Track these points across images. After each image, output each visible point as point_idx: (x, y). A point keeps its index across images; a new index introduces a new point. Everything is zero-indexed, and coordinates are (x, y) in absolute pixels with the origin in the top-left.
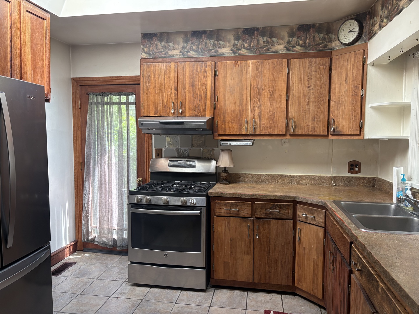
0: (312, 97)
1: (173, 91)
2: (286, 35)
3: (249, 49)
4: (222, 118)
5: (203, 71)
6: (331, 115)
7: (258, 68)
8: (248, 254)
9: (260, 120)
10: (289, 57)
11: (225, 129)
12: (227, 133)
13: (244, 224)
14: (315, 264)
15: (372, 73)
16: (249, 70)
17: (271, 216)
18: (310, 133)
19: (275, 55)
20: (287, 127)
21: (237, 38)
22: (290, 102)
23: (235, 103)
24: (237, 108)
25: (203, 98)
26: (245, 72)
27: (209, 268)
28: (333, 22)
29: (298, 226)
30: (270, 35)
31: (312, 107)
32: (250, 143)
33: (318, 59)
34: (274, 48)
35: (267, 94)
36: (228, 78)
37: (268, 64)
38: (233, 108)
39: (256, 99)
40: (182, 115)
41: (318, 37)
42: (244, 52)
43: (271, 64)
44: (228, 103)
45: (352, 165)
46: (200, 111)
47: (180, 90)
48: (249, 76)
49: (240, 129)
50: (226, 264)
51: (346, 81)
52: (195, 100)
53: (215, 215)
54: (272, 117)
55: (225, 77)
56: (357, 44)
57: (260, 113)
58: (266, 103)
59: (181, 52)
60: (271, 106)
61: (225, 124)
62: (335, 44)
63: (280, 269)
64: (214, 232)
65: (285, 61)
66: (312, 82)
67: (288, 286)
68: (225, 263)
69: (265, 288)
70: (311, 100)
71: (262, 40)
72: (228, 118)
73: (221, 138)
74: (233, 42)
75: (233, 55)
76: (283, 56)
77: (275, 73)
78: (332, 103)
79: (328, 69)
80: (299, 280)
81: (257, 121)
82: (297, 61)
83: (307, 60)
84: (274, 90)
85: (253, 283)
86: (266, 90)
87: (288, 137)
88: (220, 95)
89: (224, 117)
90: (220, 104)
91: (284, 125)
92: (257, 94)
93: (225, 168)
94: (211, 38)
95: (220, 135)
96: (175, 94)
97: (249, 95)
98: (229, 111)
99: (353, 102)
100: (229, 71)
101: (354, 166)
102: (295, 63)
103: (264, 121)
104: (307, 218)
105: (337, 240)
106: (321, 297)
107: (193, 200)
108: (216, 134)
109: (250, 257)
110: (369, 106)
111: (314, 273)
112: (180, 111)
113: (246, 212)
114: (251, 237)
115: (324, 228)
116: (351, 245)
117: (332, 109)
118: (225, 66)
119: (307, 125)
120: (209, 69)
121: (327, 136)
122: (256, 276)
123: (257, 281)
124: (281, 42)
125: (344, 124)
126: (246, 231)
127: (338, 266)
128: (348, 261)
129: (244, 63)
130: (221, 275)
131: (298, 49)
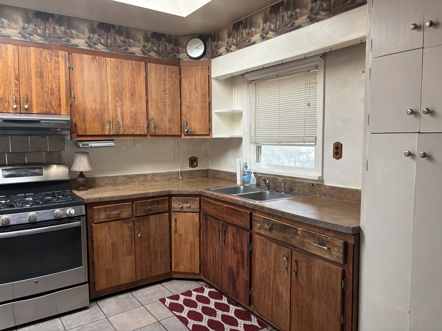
0: (167, 100)
1: (13, 80)
2: (141, 39)
3: (106, 45)
4: (82, 116)
5: (53, 62)
6: (183, 118)
7: (118, 68)
8: (130, 254)
9: (123, 120)
10: (146, 60)
11: (85, 129)
12: (88, 134)
13: (125, 226)
14: (192, 245)
15: (215, 85)
16: (108, 68)
17: (150, 213)
18: (168, 133)
19: (131, 57)
20: (148, 127)
21: (93, 31)
22: (149, 104)
23: (95, 101)
24: (98, 107)
25: (56, 93)
26: (104, 69)
27: (91, 282)
28: (179, 36)
29: (174, 217)
30: (127, 35)
31: (168, 111)
32: (112, 144)
33: (171, 67)
34: (131, 50)
35: (128, 94)
36: (86, 73)
37: (127, 65)
38: (93, 106)
39: (118, 99)
40: (28, 111)
41: (169, 47)
42: (100, 47)
43: (130, 65)
44: (87, 100)
46: (53, 107)
47: (23, 80)
48: (109, 74)
49: (103, 129)
51: (195, 89)
52: (46, 95)
53: (93, 222)
54: (134, 118)
55: (82, 71)
56: (202, 59)
57: (122, 113)
58: (127, 103)
59: (20, 33)
60: (132, 106)
61: (85, 123)
62: (182, 56)
64: (93, 241)
65: (143, 63)
66: (167, 86)
67: (166, 274)
68: (107, 271)
69: (147, 283)
70: (167, 103)
71: (120, 39)
72: (88, 117)
73: (80, 139)
74: (87, 34)
75: (89, 48)
76: (140, 59)
77: (135, 74)
78: (184, 107)
79: (178, 76)
80: (177, 265)
81: (120, 121)
82: (153, 65)
83: (162, 66)
84: (134, 91)
85: (137, 282)
86: (127, 90)
87: (149, 137)
88: (78, 91)
89: (84, 116)
90: (79, 100)
91: (146, 125)
92: (118, 93)
93: (81, 173)
94: (60, 25)
95: (79, 136)
96: (16, 84)
97: (110, 94)
98: (89, 109)
99: (203, 108)
100: (86, 65)
101: (193, 161)
102: (152, 67)
103: (127, 122)
104: (182, 207)
105: (225, 216)
106: (198, 272)
107: (71, 211)
108: (75, 135)
109: (132, 257)
110: (214, 111)
111: (192, 254)
112: (26, 107)
113: (126, 213)
114: (133, 238)
115: (200, 212)
116: (251, 213)
117: (184, 112)
118: (81, 59)
119: (166, 126)
120: (61, 60)
121: (181, 136)
122: (139, 273)
123: (139, 279)
124: (138, 44)
125: (196, 126)
126: (127, 232)
127: (230, 236)
128: (248, 227)
129: (102, 59)
130: (102, 284)
131: (153, 54)
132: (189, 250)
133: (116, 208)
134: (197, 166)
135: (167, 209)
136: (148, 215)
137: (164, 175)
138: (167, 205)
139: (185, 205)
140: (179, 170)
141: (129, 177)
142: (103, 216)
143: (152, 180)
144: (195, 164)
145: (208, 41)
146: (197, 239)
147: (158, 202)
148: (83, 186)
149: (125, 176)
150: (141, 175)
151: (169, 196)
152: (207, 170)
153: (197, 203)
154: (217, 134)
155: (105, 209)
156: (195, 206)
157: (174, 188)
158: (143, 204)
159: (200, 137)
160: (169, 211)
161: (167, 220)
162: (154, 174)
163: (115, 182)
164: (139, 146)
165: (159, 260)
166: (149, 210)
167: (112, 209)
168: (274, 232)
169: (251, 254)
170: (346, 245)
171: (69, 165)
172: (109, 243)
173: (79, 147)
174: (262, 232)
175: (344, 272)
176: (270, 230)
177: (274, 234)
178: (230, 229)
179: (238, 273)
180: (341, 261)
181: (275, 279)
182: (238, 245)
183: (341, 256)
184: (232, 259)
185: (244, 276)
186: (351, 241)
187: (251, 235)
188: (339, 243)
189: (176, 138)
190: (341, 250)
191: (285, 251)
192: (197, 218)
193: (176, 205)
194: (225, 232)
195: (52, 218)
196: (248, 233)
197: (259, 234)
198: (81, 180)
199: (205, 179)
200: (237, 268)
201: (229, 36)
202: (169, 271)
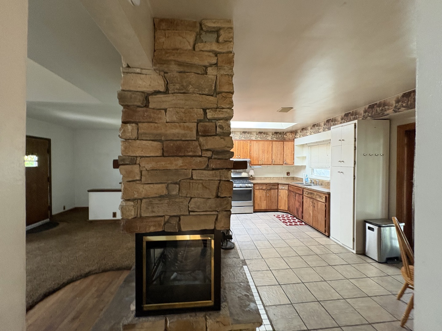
0: (279, 153)
1: (237, 150)
2: (271, 134)
5: (246, 144)
6: (284, 158)
7: (263, 144)
8: (265, 200)
9: (264, 160)
11: (254, 162)
12: (254, 164)
13: (264, 191)
15: (295, 147)
16: (261, 145)
18: (278, 164)
19: (268, 140)
20: (272, 162)
21: (257, 134)
22: (273, 155)
23: (257, 154)
24: (257, 156)
25: (247, 153)
26: (259, 145)
27: (254, 206)
29: (279, 191)
30: (266, 134)
31: (279, 156)
32: (261, 167)
33: (280, 142)
34: (268, 138)
35: (266, 152)
36: (255, 146)
37: (266, 143)
39: (263, 153)
41: (280, 136)
42: (259, 139)
44: (254, 154)
46: (246, 157)
47: (239, 150)
48: (261, 147)
49: (258, 163)
51: (289, 149)
52: (244, 153)
53: (255, 189)
54: (268, 159)
55: (253, 146)
57: (264, 157)
58: (266, 154)
59: (239, 138)
64: (255, 195)
66: (279, 149)
67: (276, 209)
68: (258, 204)
69: (270, 211)
71: (264, 136)
72: (254, 159)
73: (252, 165)
74: (255, 135)
75: (255, 139)
76: (271, 141)
77: (268, 146)
78: (284, 155)
79: (283, 145)
80: (280, 207)
82: (274, 142)
83: (277, 142)
84: (268, 151)
85: (267, 210)
86: (266, 150)
87: (272, 165)
88: (252, 152)
90: (252, 154)
91: (271, 161)
93: (251, 175)
94: (249, 134)
98: (255, 157)
99: (291, 155)
100: (255, 144)
102: (274, 143)
103: (265, 160)
104: (282, 188)
105: (296, 191)
106: (287, 210)
107: (250, 185)
108: (250, 164)
109: (266, 201)
110: (295, 156)
111: (285, 204)
112: (239, 157)
113: (264, 188)
114: (266, 195)
115: (288, 190)
116: (303, 190)
117: (284, 157)
118: (253, 143)
119: (278, 161)
120: (248, 144)
121: (283, 165)
122: (267, 207)
123: (267, 209)
124: (270, 136)
125: (288, 161)
126: (264, 193)
127: (297, 197)
128: (302, 194)
129: (259, 142)
130: (257, 208)
131: (274, 139)
132: (284, 202)
133: (262, 186)
134: (289, 175)
135: (277, 188)
136: (271, 189)
137: (277, 178)
138: (277, 187)
140: (283, 176)
141: (265, 177)
142: (258, 188)
143: (273, 179)
144: (289, 174)
146: (287, 199)
147: (274, 186)
148: (252, 179)
149: (264, 177)
150: (269, 177)
151: (278, 184)
152: (294, 177)
153: (287, 187)
154: (295, 164)
155: (258, 186)
156: (286, 187)
157: (280, 182)
158: (269, 186)
159: (290, 165)
160: (278, 189)
161: (277, 192)
162: (273, 177)
163: (261, 178)
164: (269, 167)
165: (274, 204)
166: (271, 188)
167: (260, 186)
168: (309, 195)
169: (303, 202)
170: (326, 197)
171: (248, 173)
172: (259, 196)
173: (251, 167)
174: (306, 195)
175: (326, 205)
176: (308, 194)
177: (309, 196)
178: (297, 195)
179: (299, 209)
180: (325, 202)
181: (309, 209)
182: (299, 200)
183: (325, 200)
184: (297, 204)
185: (301, 209)
186: (327, 196)
188: (324, 196)
189: (282, 165)
190: (325, 199)
191: (312, 200)
192: (287, 192)
193: (280, 187)
194: (296, 196)
195: (245, 186)
196: (302, 196)
198: (251, 177)
199: (293, 180)
200: (299, 207)
201: (300, 132)
202: (277, 208)
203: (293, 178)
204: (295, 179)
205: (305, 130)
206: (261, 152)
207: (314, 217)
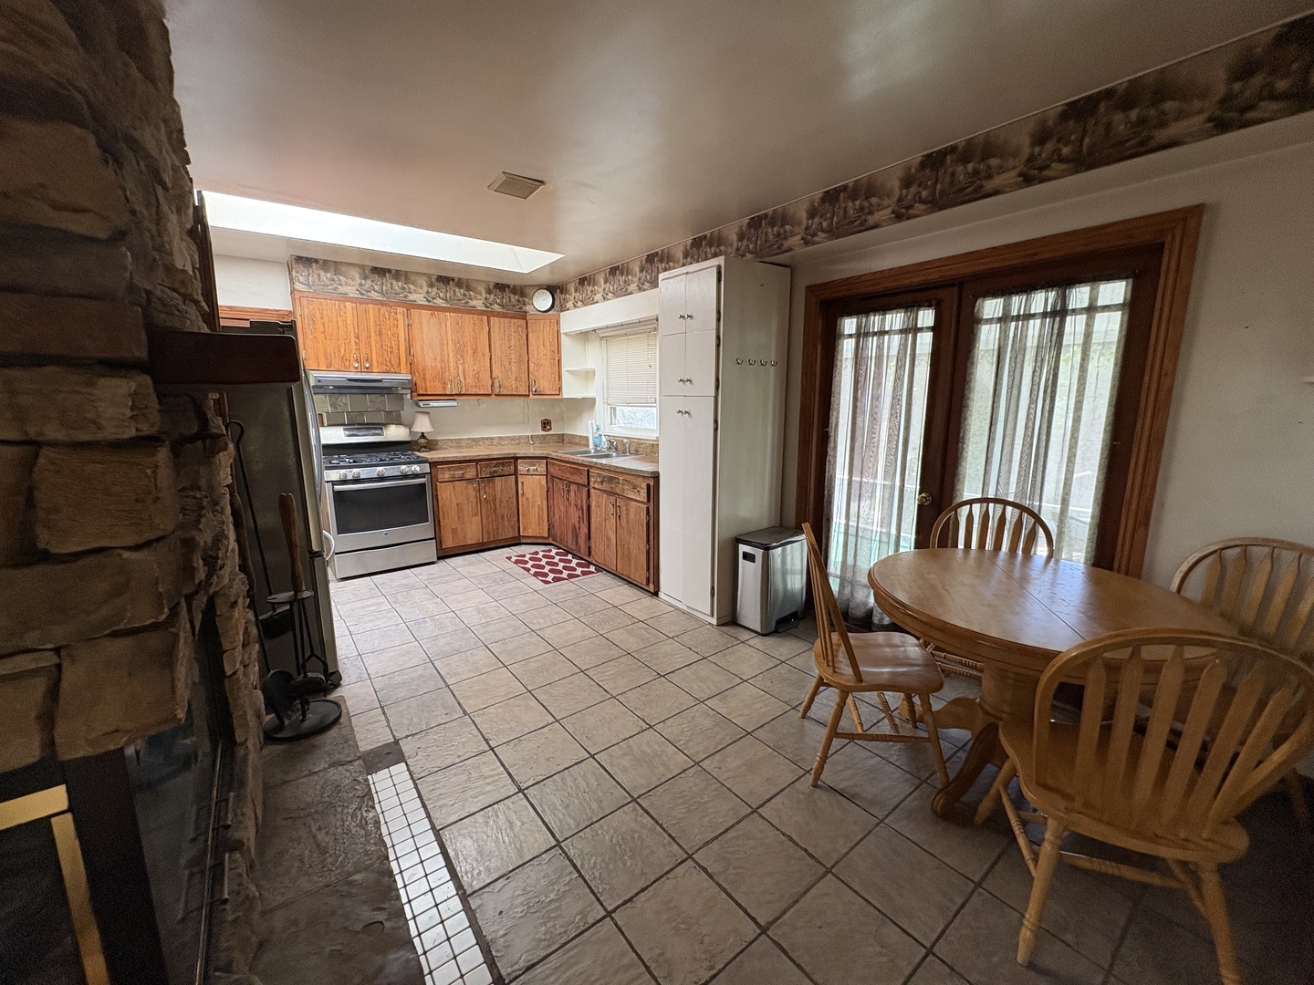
0: (513, 357)
1: (353, 338)
2: (483, 291)
3: (445, 299)
4: (422, 375)
5: (392, 318)
6: (531, 376)
7: (458, 323)
8: (476, 515)
9: (465, 379)
10: (489, 314)
11: (426, 388)
12: (429, 393)
13: (470, 486)
14: (540, 508)
15: (564, 339)
16: (448, 324)
17: (495, 474)
18: (514, 393)
19: (472, 311)
20: (492, 386)
21: (431, 285)
22: (493, 362)
24: (439, 365)
25: (395, 351)
26: (443, 325)
27: (437, 538)
28: (525, 286)
29: (520, 480)
30: (467, 287)
31: (514, 368)
32: (454, 403)
33: (516, 321)
34: (473, 303)
35: (470, 351)
36: (425, 329)
37: (468, 320)
38: (434, 364)
39: (459, 356)
40: (369, 370)
41: (514, 298)
42: (439, 302)
43: (472, 320)
44: (427, 358)
45: (544, 424)
46: (392, 365)
47: (363, 338)
48: (449, 330)
49: (444, 388)
50: (454, 531)
51: (543, 345)
52: (385, 353)
53: (437, 481)
54: (477, 376)
55: (421, 327)
56: (550, 312)
57: (464, 371)
58: (469, 361)
59: (357, 290)
60: (475, 364)
61: (425, 382)
62: (528, 308)
63: (506, 523)
64: (437, 500)
65: (485, 317)
66: (512, 342)
67: (514, 538)
69: (494, 545)
70: (513, 360)
71: (460, 292)
72: (428, 377)
73: (421, 398)
74: (425, 289)
75: (427, 303)
76: (482, 313)
77: (477, 331)
78: (531, 364)
79: (525, 330)
80: (525, 528)
81: (462, 380)
82: (497, 319)
83: (507, 320)
84: (476, 347)
85: (483, 544)
86: (469, 346)
87: (493, 396)
88: (417, 349)
89: (424, 374)
90: (419, 358)
91: (490, 384)
92: (460, 350)
93: (423, 433)
94: (398, 279)
95: (419, 395)
96: (356, 342)
98: (429, 367)
99: (552, 365)
100: (425, 321)
101: (546, 424)
102: (495, 321)
103: (469, 380)
104: (528, 470)
105: (568, 475)
106: (547, 535)
107: (416, 468)
108: (414, 394)
109: (479, 518)
110: (564, 369)
111: (540, 518)
112: (367, 365)
113: (471, 473)
114: (479, 498)
115: (547, 475)
116: (588, 470)
117: (531, 370)
118: (420, 315)
119: (511, 385)
120: (399, 317)
121: (529, 395)
122: (485, 535)
123: (485, 540)
124: (479, 297)
125: (544, 385)
126: (472, 493)
127: (572, 494)
128: (586, 483)
129: (442, 314)
130: (449, 543)
131: (496, 307)
132: (537, 514)
133: (461, 468)
134: (550, 429)
135: (513, 471)
136: (493, 477)
137: (513, 439)
138: (512, 467)
139: (532, 468)
140: (529, 434)
141: (473, 440)
142: (447, 476)
143: (499, 444)
144: (548, 427)
145: (556, 292)
146: (545, 502)
147: (503, 464)
148: (425, 447)
149: (469, 439)
150: (487, 439)
151: (516, 458)
152: (563, 435)
153: (544, 466)
154: (566, 394)
155: (450, 469)
156: (542, 468)
157: (521, 452)
158: (487, 466)
159: (549, 397)
160: (516, 473)
161: (513, 483)
162: (501, 438)
163: (458, 444)
164: (483, 406)
166: (495, 472)
167: (457, 469)
168: (604, 484)
169: (589, 507)
170: (648, 486)
171: (410, 426)
172: (454, 503)
173: (419, 406)
174: (596, 486)
175: (648, 509)
176: (602, 482)
177: (605, 486)
178: (573, 487)
179: (579, 528)
180: (646, 501)
181: (606, 527)
182: (579, 501)
183: (646, 496)
184: (575, 515)
185: (584, 530)
186: (652, 483)
187: (589, 491)
188: (644, 485)
189: (526, 398)
190: (646, 491)
191: (612, 499)
192: (544, 482)
193: (522, 467)
194: (569, 491)
195: (399, 474)
196: (586, 489)
197: (594, 488)
198: (423, 441)
199: (561, 444)
200: (579, 523)
201: (576, 292)
202: (517, 535)
203: (561, 439)
204: (566, 440)
205: (589, 284)
206: (450, 351)
207: (618, 547)
